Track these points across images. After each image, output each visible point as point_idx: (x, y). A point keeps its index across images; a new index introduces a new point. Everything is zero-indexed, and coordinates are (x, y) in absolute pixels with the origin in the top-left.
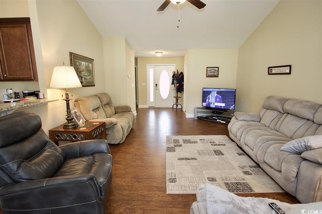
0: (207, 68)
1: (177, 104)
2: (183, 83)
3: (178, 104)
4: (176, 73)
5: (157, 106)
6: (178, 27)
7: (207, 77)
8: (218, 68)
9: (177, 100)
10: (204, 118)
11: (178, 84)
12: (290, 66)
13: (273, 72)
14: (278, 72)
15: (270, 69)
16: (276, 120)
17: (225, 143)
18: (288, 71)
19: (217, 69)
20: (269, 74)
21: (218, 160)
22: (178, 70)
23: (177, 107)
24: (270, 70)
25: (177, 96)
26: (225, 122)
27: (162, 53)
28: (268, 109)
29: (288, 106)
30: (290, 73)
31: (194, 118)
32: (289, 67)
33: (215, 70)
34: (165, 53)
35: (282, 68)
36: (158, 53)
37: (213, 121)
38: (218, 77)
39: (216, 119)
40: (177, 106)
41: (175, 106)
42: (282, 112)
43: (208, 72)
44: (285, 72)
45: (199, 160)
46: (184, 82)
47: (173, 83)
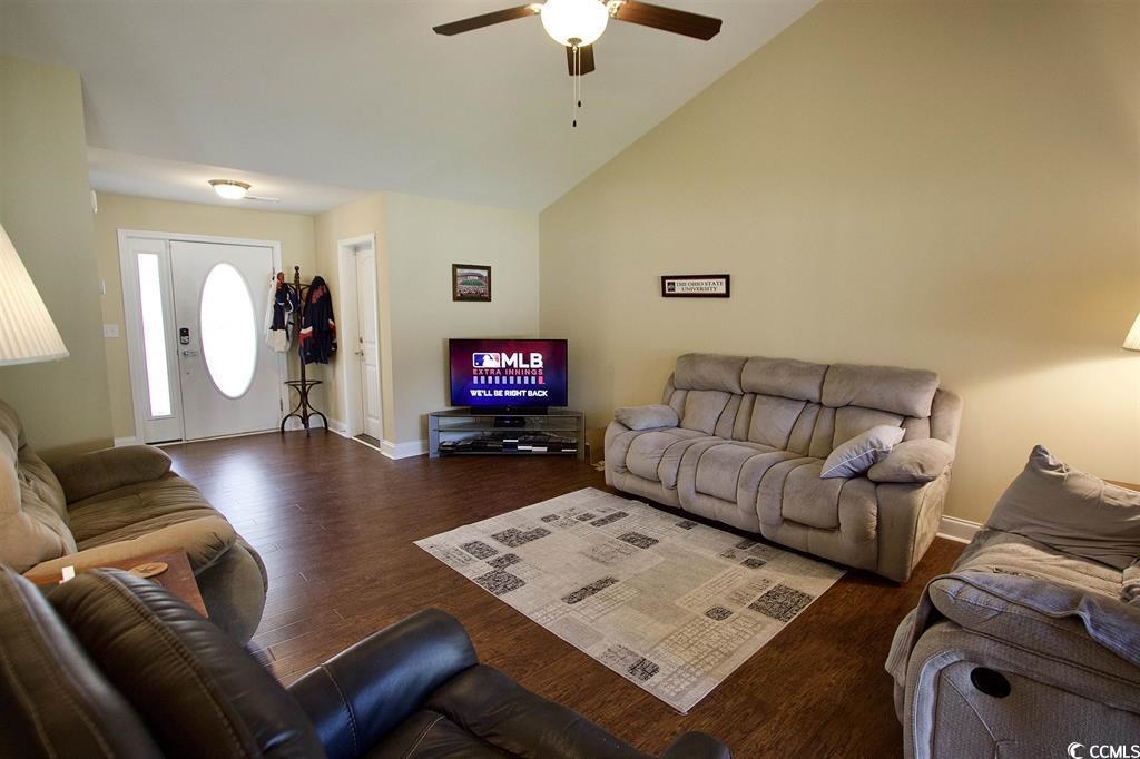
0: (456, 267)
1: (305, 412)
2: (331, 322)
3: (309, 411)
4: (290, 279)
5: (195, 435)
6: (575, 124)
7: (456, 299)
8: (488, 269)
9: (304, 395)
10: (465, 448)
11: (310, 329)
12: (727, 278)
13: (678, 290)
14: (693, 292)
15: (667, 281)
16: (729, 414)
17: (618, 511)
18: (722, 289)
19: (485, 273)
20: (664, 295)
21: (662, 559)
22: (297, 269)
23: (306, 425)
24: (669, 284)
25: (304, 380)
26: (545, 449)
27: (247, 187)
28: (688, 390)
29: (751, 378)
30: (727, 295)
31: (427, 455)
32: (724, 281)
33: (480, 276)
34: (261, 188)
35: (704, 281)
36: (226, 183)
37: (509, 451)
38: (488, 299)
39: (514, 446)
40: (305, 420)
41: (294, 425)
42: (739, 392)
43: (459, 281)
44: (713, 291)
45: (622, 578)
46: (333, 320)
47: (278, 323)
